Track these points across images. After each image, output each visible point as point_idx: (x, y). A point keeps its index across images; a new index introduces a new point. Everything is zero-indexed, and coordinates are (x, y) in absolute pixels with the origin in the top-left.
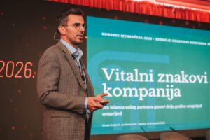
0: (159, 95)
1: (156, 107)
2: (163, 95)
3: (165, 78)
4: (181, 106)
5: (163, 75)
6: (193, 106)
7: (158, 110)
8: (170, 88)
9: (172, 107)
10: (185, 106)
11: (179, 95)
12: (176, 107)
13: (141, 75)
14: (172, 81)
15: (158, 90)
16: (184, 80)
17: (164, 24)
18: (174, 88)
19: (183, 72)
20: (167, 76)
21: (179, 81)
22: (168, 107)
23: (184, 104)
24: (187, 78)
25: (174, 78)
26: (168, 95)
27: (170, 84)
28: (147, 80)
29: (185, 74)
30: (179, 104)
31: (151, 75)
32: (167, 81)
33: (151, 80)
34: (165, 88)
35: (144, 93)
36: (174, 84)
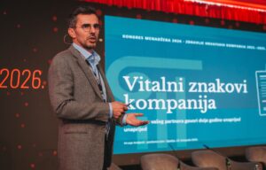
0: (190, 108)
1: (187, 121)
2: (195, 107)
3: (197, 87)
4: (216, 120)
5: (195, 84)
6: (230, 120)
7: (189, 124)
8: (203, 98)
9: (205, 121)
10: (221, 120)
11: (214, 107)
12: (211, 121)
13: (169, 84)
14: (206, 91)
15: (189, 101)
16: (220, 89)
18: (208, 99)
19: (218, 80)
20: (200, 85)
21: (214, 91)
22: (201, 121)
23: (219, 118)
24: (224, 87)
25: (208, 87)
26: (201, 107)
27: (203, 94)
28: (176, 90)
29: (221, 82)
30: (214, 118)
31: (181, 84)
32: (200, 91)
33: (181, 90)
34: (197, 99)
35: (172, 104)
36: (208, 94)
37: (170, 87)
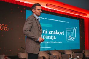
0: (49, 38)
1: (48, 42)
2: (50, 38)
3: (51, 32)
4: (56, 42)
5: (50, 31)
6: (59, 42)
7: (48, 43)
8: (52, 36)
9: (53, 42)
10: (57, 42)
11: (55, 38)
12: (54, 42)
13: (43, 31)
14: (53, 34)
15: (49, 36)
16: (57, 33)
17: (51, 14)
18: (54, 36)
19: (56, 31)
20: (52, 32)
21: (55, 34)
22: (52, 42)
23: (56, 41)
24: (58, 33)
25: (54, 32)
26: (52, 38)
28: (45, 33)
29: (57, 31)
30: (55, 41)
31: (47, 31)
32: (52, 33)
33: (47, 33)
35: (44, 37)
36: (54, 34)
37: (43, 32)
